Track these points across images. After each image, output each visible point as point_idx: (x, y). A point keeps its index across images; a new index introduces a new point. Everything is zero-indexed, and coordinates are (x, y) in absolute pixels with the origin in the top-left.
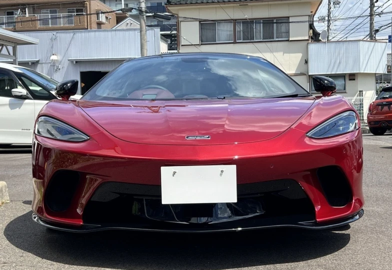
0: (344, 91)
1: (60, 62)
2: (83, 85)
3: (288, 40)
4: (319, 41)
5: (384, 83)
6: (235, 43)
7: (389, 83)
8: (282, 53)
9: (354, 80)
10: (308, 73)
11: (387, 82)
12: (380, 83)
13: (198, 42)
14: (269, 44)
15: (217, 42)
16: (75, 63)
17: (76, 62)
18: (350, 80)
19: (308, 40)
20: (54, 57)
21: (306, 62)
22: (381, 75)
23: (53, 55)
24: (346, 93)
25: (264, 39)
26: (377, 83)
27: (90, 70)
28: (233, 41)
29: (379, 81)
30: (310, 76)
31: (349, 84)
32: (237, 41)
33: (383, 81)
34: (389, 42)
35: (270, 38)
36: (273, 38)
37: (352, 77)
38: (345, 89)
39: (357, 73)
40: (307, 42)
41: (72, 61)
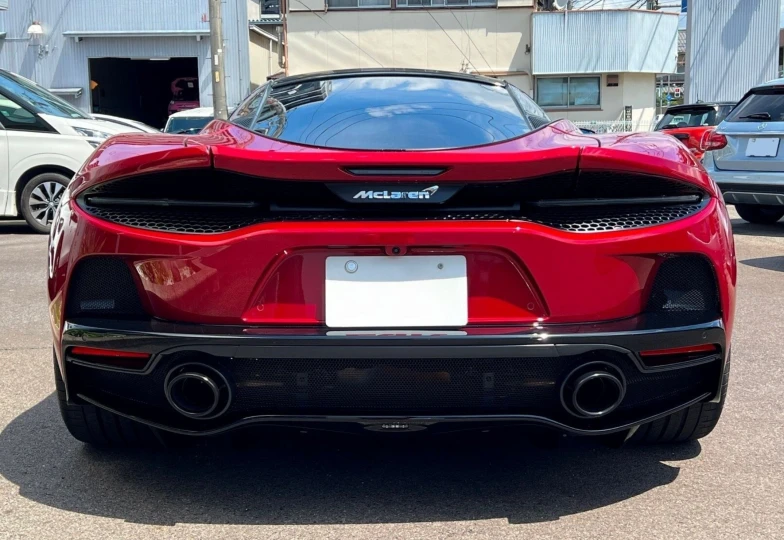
0: (598, 107)
1: (48, 39)
2: (95, 84)
3: (494, 7)
4: (552, 9)
5: (671, 85)
6: (394, 9)
7: (680, 85)
8: (484, 30)
9: (616, 85)
10: (531, 71)
11: (677, 84)
12: (665, 85)
13: (321, 6)
14: (458, 13)
15: (359, 7)
16: (77, 40)
17: (81, 39)
18: (609, 85)
19: (532, 7)
20: (35, 29)
21: (529, 50)
22: (666, 77)
23: (34, 24)
24: (600, 109)
25: (449, 3)
26: (658, 85)
27: (108, 56)
28: (389, 6)
29: (662, 83)
30: (534, 76)
31: (607, 92)
32: (398, 6)
33: (669, 83)
34: (683, 11)
35: (461, 2)
36: (467, 2)
37: (613, 80)
38: (599, 103)
39: (623, 73)
40: (530, 10)
41: (71, 37)
